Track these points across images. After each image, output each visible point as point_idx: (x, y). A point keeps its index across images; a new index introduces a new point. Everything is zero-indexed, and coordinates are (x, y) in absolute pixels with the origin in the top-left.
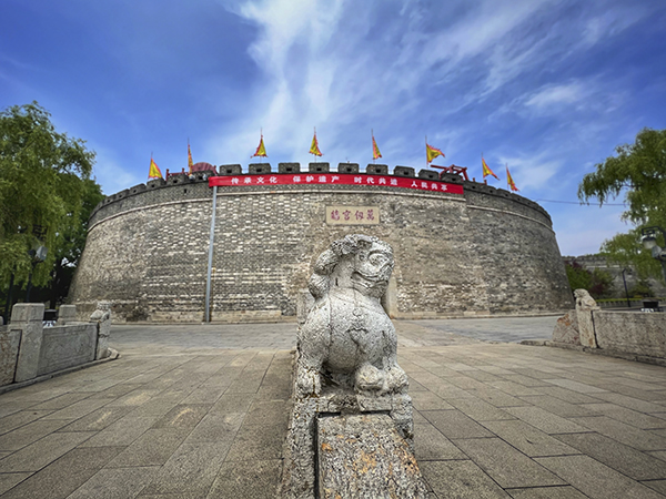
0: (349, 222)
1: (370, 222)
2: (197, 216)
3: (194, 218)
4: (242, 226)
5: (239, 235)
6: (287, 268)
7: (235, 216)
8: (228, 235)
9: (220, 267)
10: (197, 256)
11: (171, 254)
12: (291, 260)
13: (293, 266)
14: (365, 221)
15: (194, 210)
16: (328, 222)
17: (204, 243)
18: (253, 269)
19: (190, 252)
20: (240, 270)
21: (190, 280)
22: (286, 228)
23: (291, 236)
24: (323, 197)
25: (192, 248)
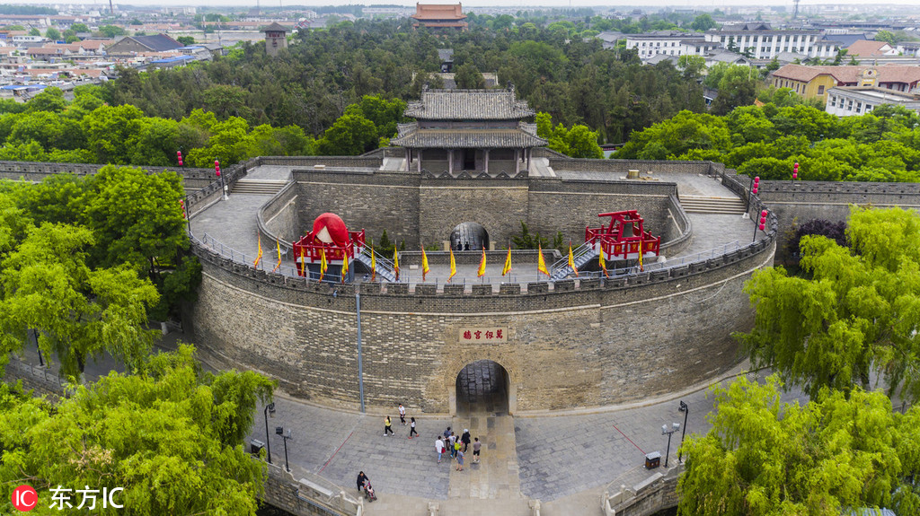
2: (344, 326)
3: (340, 328)
4: (386, 342)
5: (384, 349)
6: (426, 379)
7: (379, 332)
8: (374, 348)
9: (369, 373)
10: (348, 361)
11: (325, 354)
12: (428, 373)
13: (431, 378)
15: (341, 321)
17: (354, 352)
18: (397, 378)
19: (343, 357)
20: (387, 377)
21: (344, 378)
22: (424, 345)
23: (429, 353)
24: (456, 320)
25: (342, 353)
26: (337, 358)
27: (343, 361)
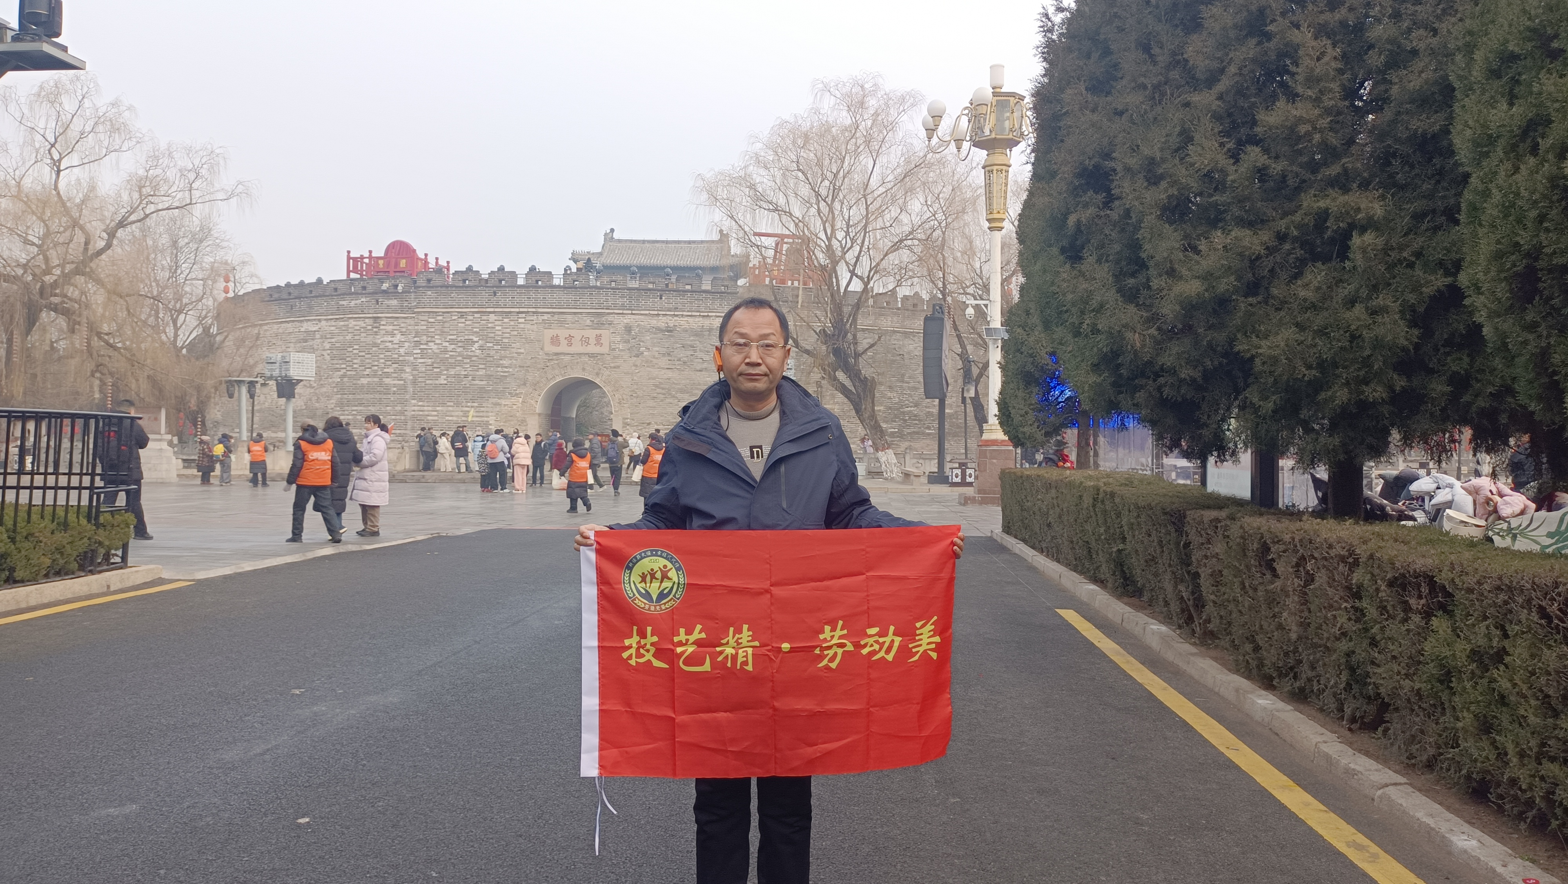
0: (572, 350)
1: (597, 350)
9: (420, 400)
10: (395, 386)
11: (364, 381)
13: (503, 402)
14: (592, 349)
15: (390, 328)
16: (546, 349)
17: (403, 371)
18: (458, 404)
19: (387, 381)
20: (444, 404)
23: (502, 366)
24: (541, 318)
25: (387, 375)
26: (381, 384)
27: (387, 387)
